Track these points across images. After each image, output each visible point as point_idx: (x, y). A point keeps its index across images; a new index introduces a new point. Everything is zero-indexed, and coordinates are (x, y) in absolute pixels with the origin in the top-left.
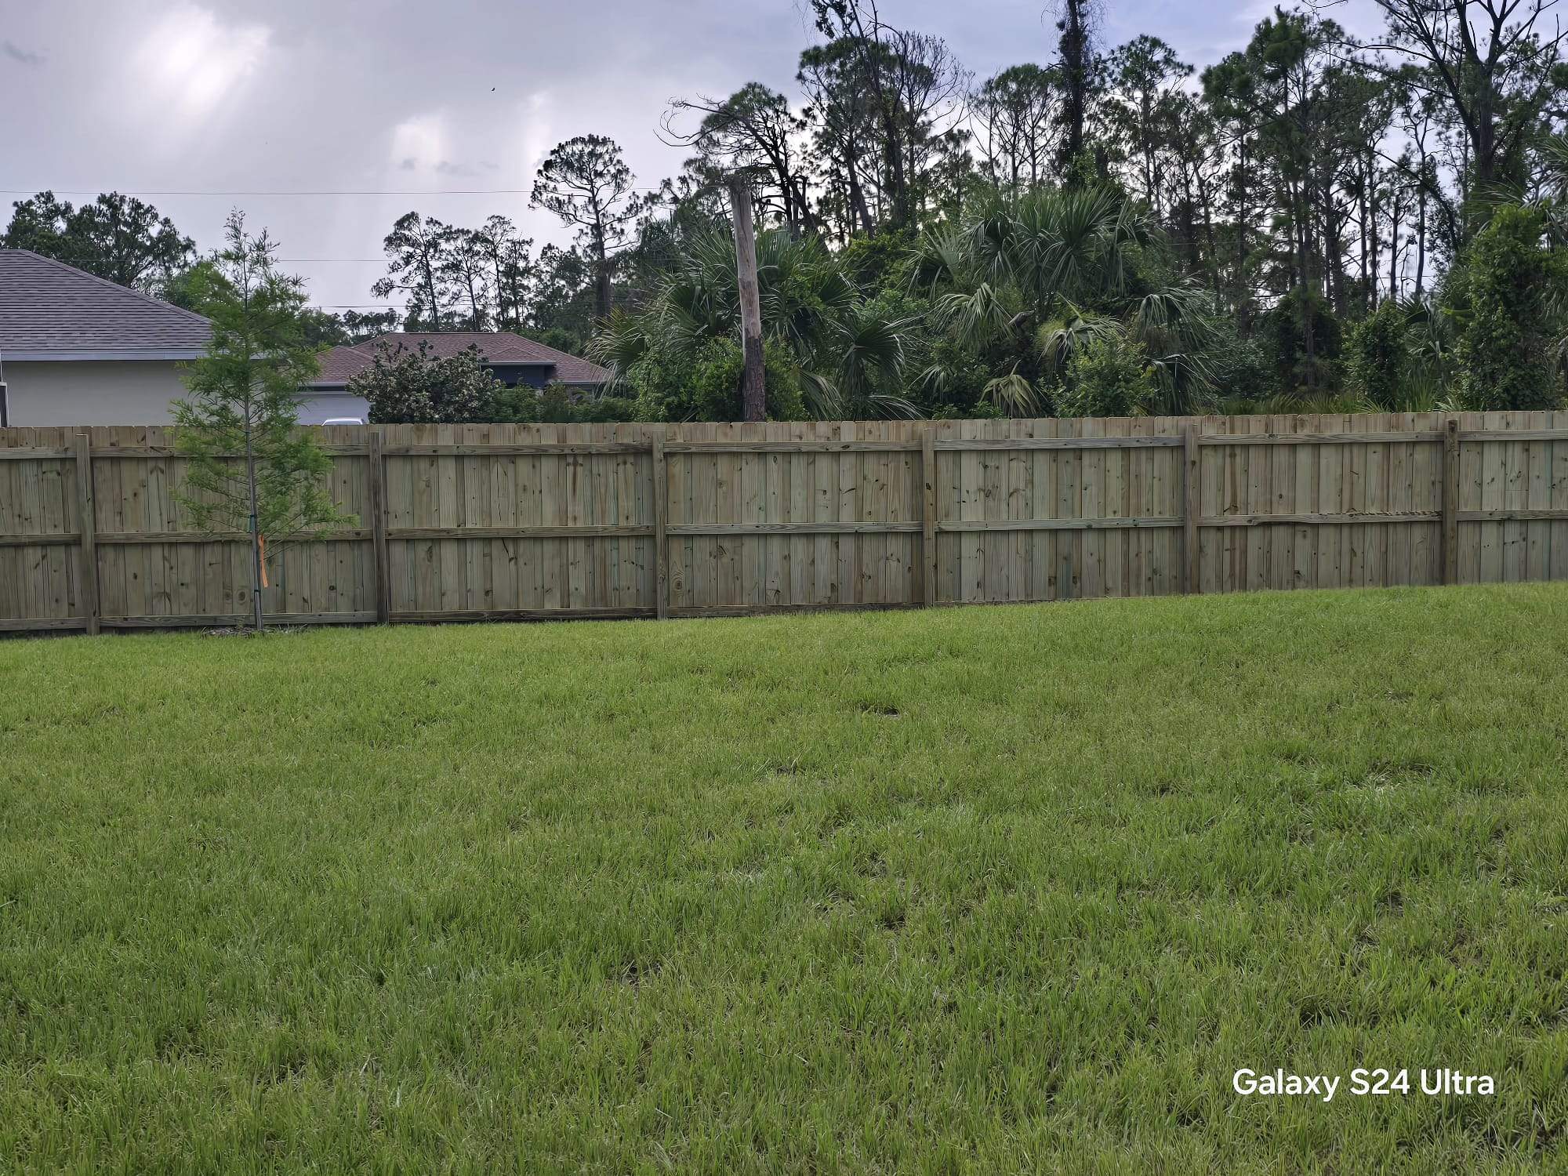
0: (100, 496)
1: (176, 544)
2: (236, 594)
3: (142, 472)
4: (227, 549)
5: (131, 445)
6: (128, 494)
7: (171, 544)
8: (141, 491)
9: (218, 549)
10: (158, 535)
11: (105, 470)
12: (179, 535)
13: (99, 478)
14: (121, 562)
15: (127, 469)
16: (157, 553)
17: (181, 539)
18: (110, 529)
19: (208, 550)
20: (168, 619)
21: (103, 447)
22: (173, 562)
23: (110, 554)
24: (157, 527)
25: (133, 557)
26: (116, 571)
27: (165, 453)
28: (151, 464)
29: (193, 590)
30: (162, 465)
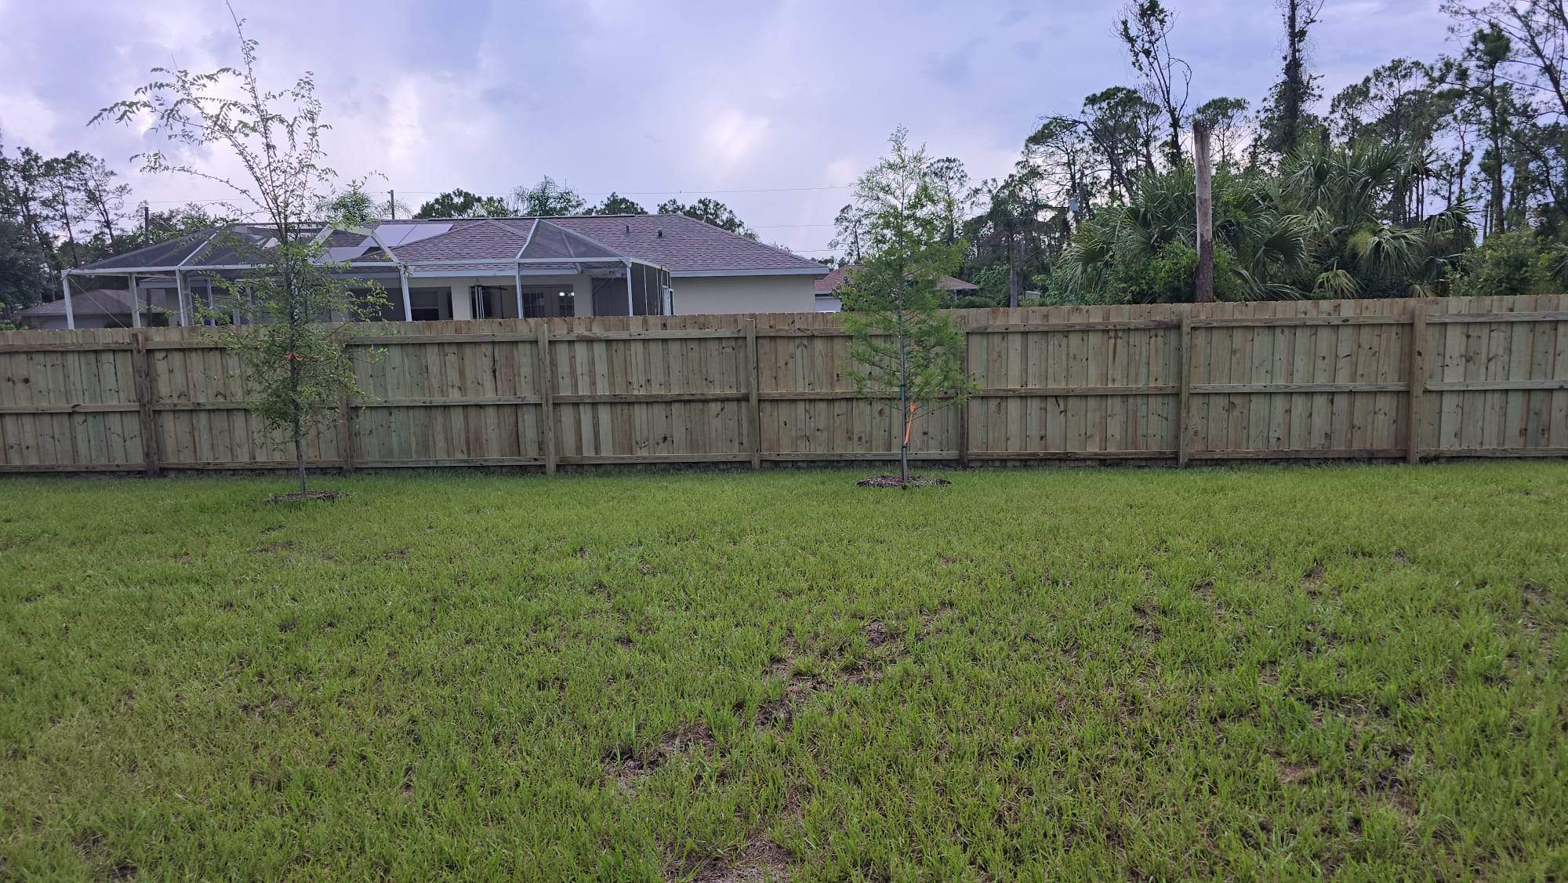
0: (761, 365)
1: (815, 400)
2: (856, 437)
3: (791, 347)
4: (850, 403)
5: (784, 328)
6: (781, 363)
7: (810, 400)
8: (791, 361)
9: (844, 404)
10: (802, 394)
11: (766, 346)
12: (817, 394)
13: (761, 352)
14: (776, 414)
15: (781, 345)
16: (801, 406)
17: (818, 397)
18: (768, 390)
19: (837, 404)
20: (807, 455)
21: (764, 328)
22: (812, 412)
23: (767, 407)
24: (801, 389)
25: (784, 411)
26: (771, 419)
27: (809, 333)
28: (798, 342)
29: (825, 434)
30: (805, 342)
